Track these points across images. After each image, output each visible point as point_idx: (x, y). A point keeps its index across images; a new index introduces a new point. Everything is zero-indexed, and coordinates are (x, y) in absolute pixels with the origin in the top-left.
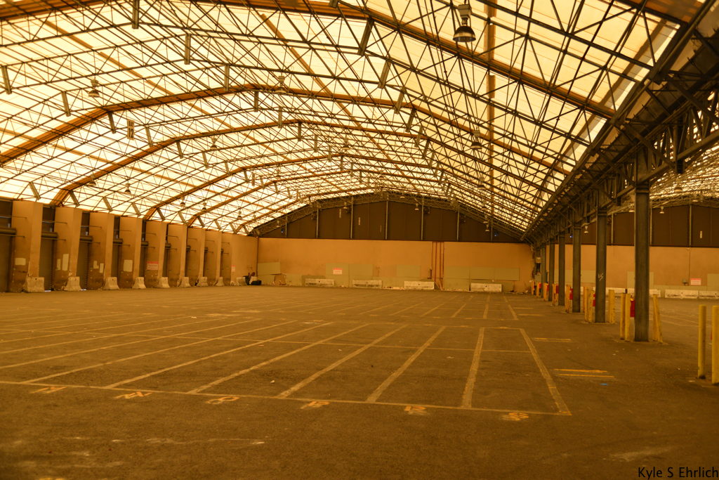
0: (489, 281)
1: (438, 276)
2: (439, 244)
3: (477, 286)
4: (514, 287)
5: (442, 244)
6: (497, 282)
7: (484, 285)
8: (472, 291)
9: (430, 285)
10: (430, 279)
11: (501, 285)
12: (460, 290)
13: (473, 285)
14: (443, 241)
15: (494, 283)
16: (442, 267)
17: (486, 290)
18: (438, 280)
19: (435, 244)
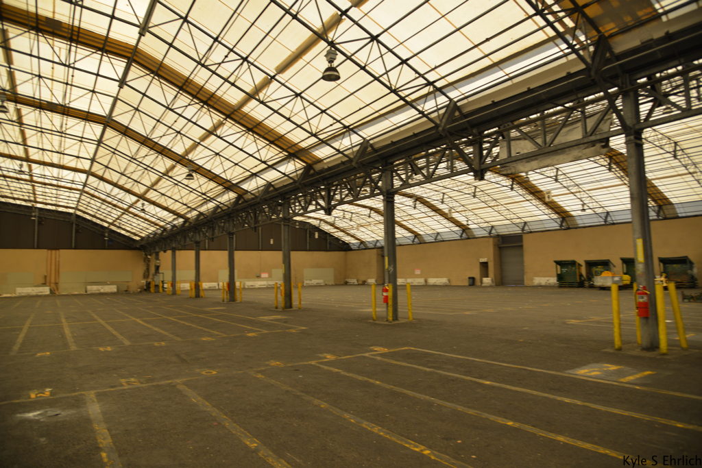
0: (104, 283)
1: (53, 281)
2: (54, 252)
3: (93, 289)
4: (128, 287)
5: (57, 251)
6: (112, 283)
7: (99, 287)
8: (88, 293)
9: (46, 290)
10: (44, 284)
11: (115, 286)
12: (76, 293)
13: (89, 287)
14: (58, 249)
15: (109, 285)
16: (58, 272)
17: (102, 291)
18: (53, 285)
19: (49, 251)
